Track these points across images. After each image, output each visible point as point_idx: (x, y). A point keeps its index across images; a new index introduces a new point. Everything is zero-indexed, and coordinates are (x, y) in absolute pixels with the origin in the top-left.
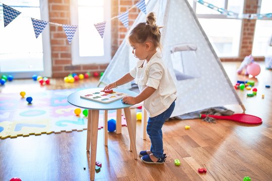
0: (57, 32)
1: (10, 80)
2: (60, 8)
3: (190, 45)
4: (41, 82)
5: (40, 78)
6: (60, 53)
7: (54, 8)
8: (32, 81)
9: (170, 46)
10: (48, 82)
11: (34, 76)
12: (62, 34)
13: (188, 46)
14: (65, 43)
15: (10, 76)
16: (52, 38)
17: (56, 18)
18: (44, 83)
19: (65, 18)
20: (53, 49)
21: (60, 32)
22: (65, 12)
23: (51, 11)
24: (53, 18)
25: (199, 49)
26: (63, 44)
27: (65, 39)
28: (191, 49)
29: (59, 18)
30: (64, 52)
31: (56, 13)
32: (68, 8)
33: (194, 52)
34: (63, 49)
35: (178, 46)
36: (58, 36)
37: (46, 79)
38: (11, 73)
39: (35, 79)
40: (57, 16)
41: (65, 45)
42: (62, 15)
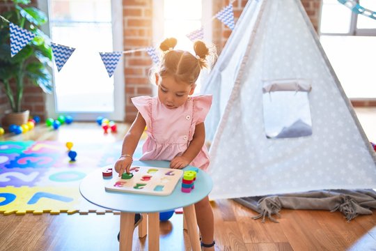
0: (133, 57)
1: (68, 122)
2: (138, 23)
3: (301, 83)
4: (106, 128)
5: (105, 122)
6: (136, 86)
7: (130, 23)
8: (96, 125)
9: (263, 81)
10: (114, 129)
11: (100, 118)
12: (140, 60)
13: (296, 84)
14: (144, 72)
15: (69, 118)
16: (127, 66)
17: (132, 37)
18: (109, 130)
19: (144, 38)
20: (127, 81)
21: (138, 58)
22: (145, 28)
23: (127, 27)
24: (128, 38)
25: (315, 89)
26: (141, 74)
27: (144, 68)
28: (301, 89)
29: (137, 37)
30: (142, 86)
31: (132, 31)
32: (149, 23)
33: (305, 94)
34: (141, 81)
35: (278, 82)
36: (135, 62)
37: (112, 124)
38: (70, 114)
39: (100, 123)
40: (135, 35)
41: (144, 76)
42: (141, 33)
